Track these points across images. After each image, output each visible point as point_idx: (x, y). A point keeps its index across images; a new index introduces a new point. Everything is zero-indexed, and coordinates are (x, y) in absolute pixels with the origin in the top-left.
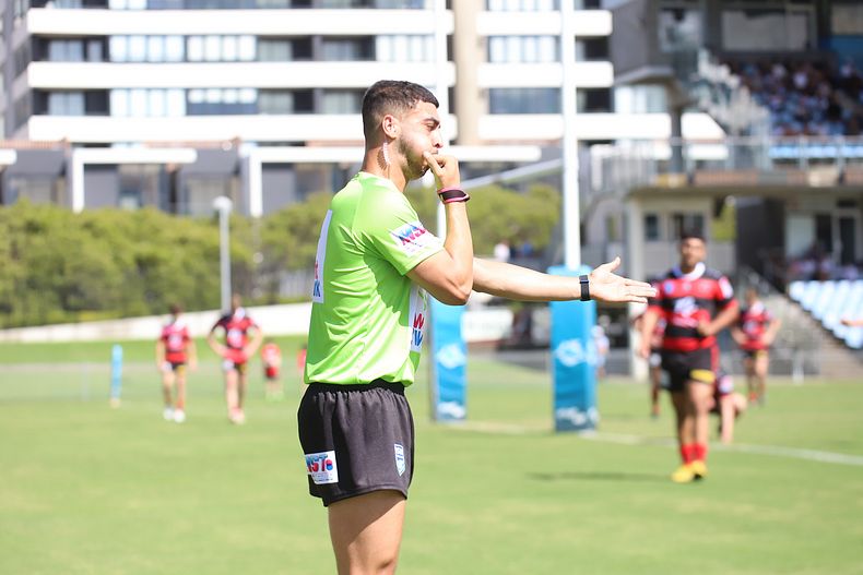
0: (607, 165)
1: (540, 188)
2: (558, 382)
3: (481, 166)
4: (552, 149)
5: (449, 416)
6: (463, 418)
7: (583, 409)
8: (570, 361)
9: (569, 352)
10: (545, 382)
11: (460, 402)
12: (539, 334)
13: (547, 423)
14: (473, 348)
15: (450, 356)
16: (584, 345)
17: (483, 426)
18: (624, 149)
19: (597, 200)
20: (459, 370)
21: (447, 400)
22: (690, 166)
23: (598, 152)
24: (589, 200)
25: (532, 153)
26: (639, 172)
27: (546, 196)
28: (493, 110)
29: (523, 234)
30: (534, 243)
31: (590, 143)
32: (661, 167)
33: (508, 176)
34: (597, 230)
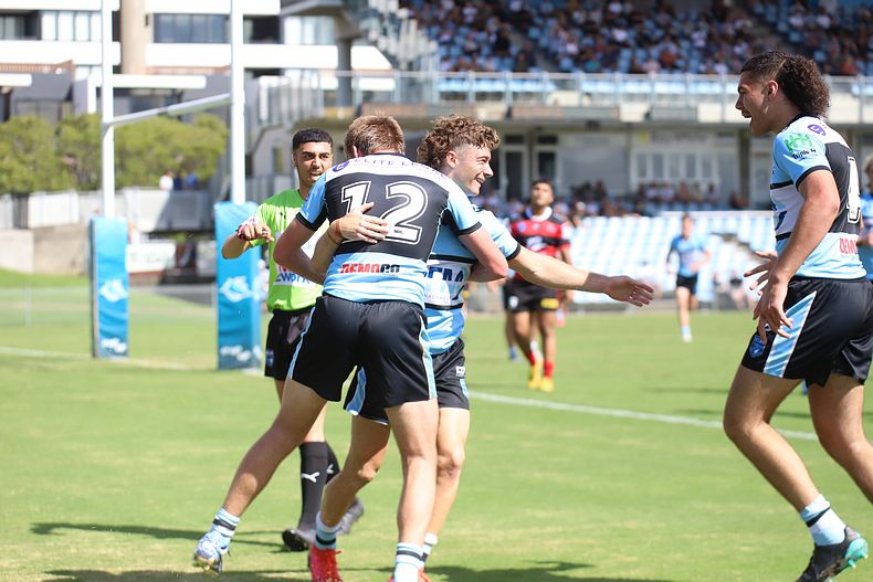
0: (273, 95)
1: (206, 118)
2: (222, 318)
3: (147, 93)
4: (219, 79)
5: (113, 352)
6: (124, 354)
7: (247, 347)
8: (235, 298)
9: (234, 288)
10: (210, 314)
11: (122, 340)
12: (203, 266)
13: (213, 361)
14: (137, 279)
15: (113, 290)
16: (249, 282)
17: (145, 363)
18: (291, 78)
19: (263, 132)
20: (121, 304)
21: (110, 336)
22: (358, 99)
23: (265, 81)
24: (256, 131)
25: (199, 82)
26: (307, 103)
27: (211, 125)
28: (157, 39)
29: (187, 165)
30: (198, 174)
31: (258, 73)
32: (329, 99)
33: (174, 108)
34: (263, 162)
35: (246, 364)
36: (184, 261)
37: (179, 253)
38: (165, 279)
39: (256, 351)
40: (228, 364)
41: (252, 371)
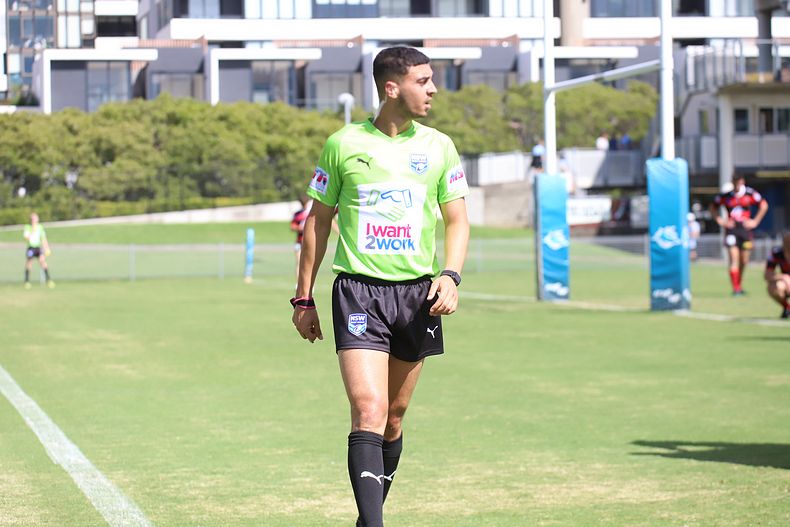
0: (700, 63)
1: (638, 84)
2: (654, 264)
3: (584, 62)
4: (650, 48)
5: (555, 295)
6: (566, 297)
7: (677, 290)
8: (666, 245)
9: (665, 237)
10: (642, 263)
11: (564, 284)
12: (636, 219)
13: (646, 303)
14: (576, 231)
15: (556, 239)
16: (678, 231)
17: (584, 305)
18: (717, 47)
19: (690, 96)
20: (563, 252)
21: (553, 280)
22: (778, 65)
23: (691, 50)
24: (684, 95)
25: (632, 52)
26: (730, 69)
27: (642, 91)
28: (593, 14)
29: (622, 128)
30: (632, 136)
31: (684, 43)
32: (750, 65)
33: (609, 74)
34: (690, 123)
35: (677, 306)
36: (619, 214)
37: (614, 208)
38: (601, 230)
39: (686, 294)
40: (660, 305)
41: (682, 313)
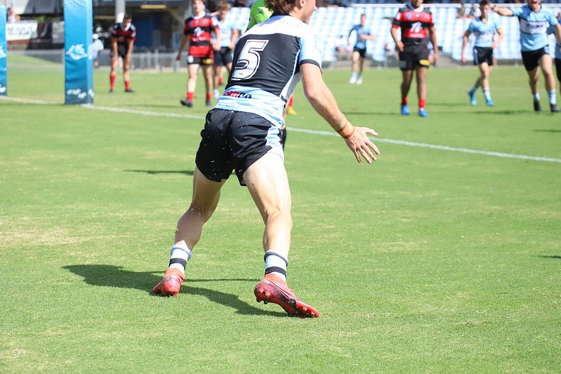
2: (67, 71)
6: (4, 94)
7: (84, 89)
9: (76, 52)
10: (60, 68)
11: (3, 85)
12: (55, 37)
13: (62, 99)
14: (12, 45)
16: (85, 48)
17: (18, 100)
20: (3, 61)
35: (84, 101)
36: (43, 34)
37: (40, 29)
38: (31, 45)
39: (90, 92)
40: (71, 100)
41: (88, 106)
